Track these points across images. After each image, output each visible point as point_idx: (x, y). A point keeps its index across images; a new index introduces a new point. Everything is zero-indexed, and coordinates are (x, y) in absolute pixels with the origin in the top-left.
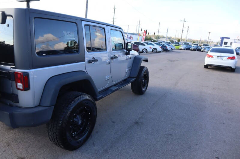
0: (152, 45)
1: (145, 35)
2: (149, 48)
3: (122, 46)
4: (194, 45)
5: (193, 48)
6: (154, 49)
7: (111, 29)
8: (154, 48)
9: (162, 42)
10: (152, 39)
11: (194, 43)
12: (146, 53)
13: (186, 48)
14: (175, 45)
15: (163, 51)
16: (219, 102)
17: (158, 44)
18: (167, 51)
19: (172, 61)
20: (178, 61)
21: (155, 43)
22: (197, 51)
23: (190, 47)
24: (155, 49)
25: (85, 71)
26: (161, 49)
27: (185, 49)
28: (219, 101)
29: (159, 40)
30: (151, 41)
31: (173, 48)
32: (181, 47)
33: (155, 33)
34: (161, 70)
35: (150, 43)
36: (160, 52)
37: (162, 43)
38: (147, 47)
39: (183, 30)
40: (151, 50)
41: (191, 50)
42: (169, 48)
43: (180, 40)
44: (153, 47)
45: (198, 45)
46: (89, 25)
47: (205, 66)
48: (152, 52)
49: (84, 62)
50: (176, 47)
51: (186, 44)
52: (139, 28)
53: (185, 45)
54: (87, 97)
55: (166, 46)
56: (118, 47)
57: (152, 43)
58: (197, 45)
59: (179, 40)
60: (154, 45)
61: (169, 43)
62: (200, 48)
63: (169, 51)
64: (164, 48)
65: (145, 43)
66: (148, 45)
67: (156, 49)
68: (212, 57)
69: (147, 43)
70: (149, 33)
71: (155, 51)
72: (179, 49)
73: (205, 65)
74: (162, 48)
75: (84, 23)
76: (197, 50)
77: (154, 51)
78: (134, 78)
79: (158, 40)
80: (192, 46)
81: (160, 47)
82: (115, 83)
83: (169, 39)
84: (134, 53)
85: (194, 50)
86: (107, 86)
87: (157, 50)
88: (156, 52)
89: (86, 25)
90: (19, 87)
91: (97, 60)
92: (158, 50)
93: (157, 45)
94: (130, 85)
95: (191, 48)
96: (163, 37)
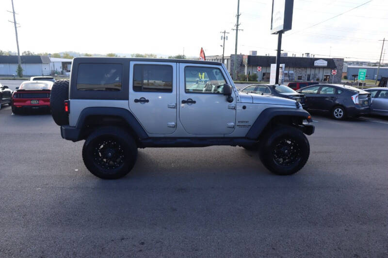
25: (128, 109)
49: (127, 101)
75: (133, 63)
82: (194, 135)
89: (136, 65)
91: (148, 101)
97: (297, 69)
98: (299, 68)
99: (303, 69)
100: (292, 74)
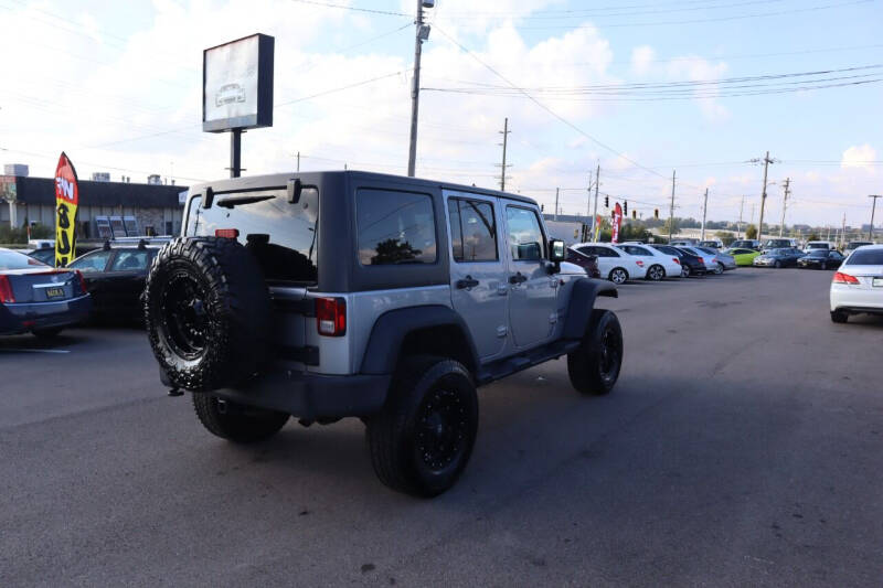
0: (646, 253)
1: (620, 220)
2: (634, 264)
3: (539, 250)
4: (813, 246)
5: (809, 257)
6: (652, 270)
7: (508, 206)
8: (654, 266)
9: (684, 244)
10: (651, 235)
11: (814, 238)
12: (625, 283)
13: (781, 258)
14: (736, 252)
15: (687, 273)
16: (850, 410)
17: (667, 251)
18: (703, 274)
19: (716, 305)
20: (740, 303)
21: (657, 248)
22: (826, 269)
23: (796, 255)
24: (658, 268)
25: (450, 306)
26: (680, 267)
27: (778, 264)
28: (850, 407)
29: (677, 236)
30: (646, 242)
31: (727, 262)
32: (758, 259)
33: (657, 211)
34: (674, 332)
35: (638, 248)
36: (675, 278)
37: (687, 247)
38: (627, 261)
39: (765, 196)
40: (643, 272)
41: (800, 266)
42: (709, 261)
43: (755, 232)
44: (648, 261)
45: (830, 247)
46: (458, 199)
47: (832, 313)
48: (648, 277)
49: (448, 286)
50: (740, 258)
51: (779, 247)
52: (597, 195)
53: (774, 250)
54: (458, 368)
55: (701, 254)
56: (527, 253)
57: (645, 246)
58: (826, 246)
59: (753, 233)
60: (651, 254)
61: (714, 245)
62: (837, 256)
63: (711, 273)
64: (693, 264)
65: (621, 248)
66: (631, 254)
67: (662, 268)
68: (854, 280)
69: (627, 249)
70: (634, 213)
71: (656, 274)
72: (751, 265)
73: (833, 309)
74: (682, 264)
75: (446, 194)
76: (824, 266)
77: (652, 276)
78: (575, 340)
79: (673, 236)
80: (805, 251)
81: (675, 260)
82: (520, 348)
83: (716, 231)
84: (571, 270)
85: (811, 266)
86: (499, 354)
87: (664, 271)
88: (661, 280)
89: (450, 198)
90: (323, 329)
91: (477, 283)
92: (666, 269)
93: (665, 252)
94: (564, 359)
95: (799, 260)
96: (691, 224)
97: (142, 211)
98: (146, 208)
99: (156, 211)
100: (132, 223)
